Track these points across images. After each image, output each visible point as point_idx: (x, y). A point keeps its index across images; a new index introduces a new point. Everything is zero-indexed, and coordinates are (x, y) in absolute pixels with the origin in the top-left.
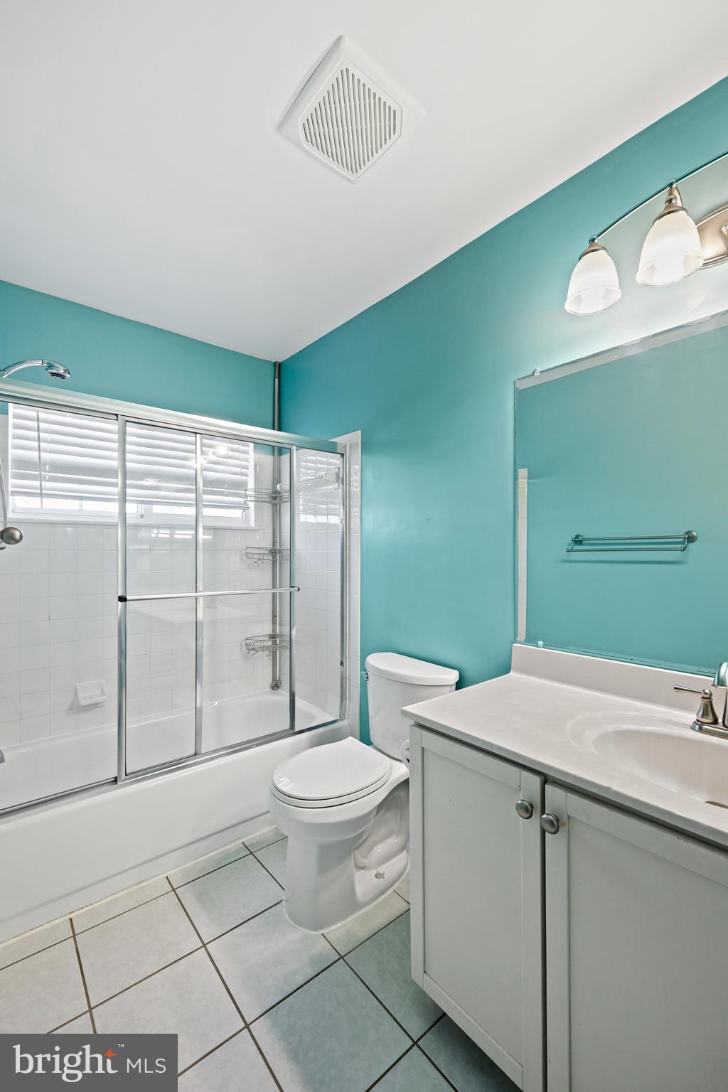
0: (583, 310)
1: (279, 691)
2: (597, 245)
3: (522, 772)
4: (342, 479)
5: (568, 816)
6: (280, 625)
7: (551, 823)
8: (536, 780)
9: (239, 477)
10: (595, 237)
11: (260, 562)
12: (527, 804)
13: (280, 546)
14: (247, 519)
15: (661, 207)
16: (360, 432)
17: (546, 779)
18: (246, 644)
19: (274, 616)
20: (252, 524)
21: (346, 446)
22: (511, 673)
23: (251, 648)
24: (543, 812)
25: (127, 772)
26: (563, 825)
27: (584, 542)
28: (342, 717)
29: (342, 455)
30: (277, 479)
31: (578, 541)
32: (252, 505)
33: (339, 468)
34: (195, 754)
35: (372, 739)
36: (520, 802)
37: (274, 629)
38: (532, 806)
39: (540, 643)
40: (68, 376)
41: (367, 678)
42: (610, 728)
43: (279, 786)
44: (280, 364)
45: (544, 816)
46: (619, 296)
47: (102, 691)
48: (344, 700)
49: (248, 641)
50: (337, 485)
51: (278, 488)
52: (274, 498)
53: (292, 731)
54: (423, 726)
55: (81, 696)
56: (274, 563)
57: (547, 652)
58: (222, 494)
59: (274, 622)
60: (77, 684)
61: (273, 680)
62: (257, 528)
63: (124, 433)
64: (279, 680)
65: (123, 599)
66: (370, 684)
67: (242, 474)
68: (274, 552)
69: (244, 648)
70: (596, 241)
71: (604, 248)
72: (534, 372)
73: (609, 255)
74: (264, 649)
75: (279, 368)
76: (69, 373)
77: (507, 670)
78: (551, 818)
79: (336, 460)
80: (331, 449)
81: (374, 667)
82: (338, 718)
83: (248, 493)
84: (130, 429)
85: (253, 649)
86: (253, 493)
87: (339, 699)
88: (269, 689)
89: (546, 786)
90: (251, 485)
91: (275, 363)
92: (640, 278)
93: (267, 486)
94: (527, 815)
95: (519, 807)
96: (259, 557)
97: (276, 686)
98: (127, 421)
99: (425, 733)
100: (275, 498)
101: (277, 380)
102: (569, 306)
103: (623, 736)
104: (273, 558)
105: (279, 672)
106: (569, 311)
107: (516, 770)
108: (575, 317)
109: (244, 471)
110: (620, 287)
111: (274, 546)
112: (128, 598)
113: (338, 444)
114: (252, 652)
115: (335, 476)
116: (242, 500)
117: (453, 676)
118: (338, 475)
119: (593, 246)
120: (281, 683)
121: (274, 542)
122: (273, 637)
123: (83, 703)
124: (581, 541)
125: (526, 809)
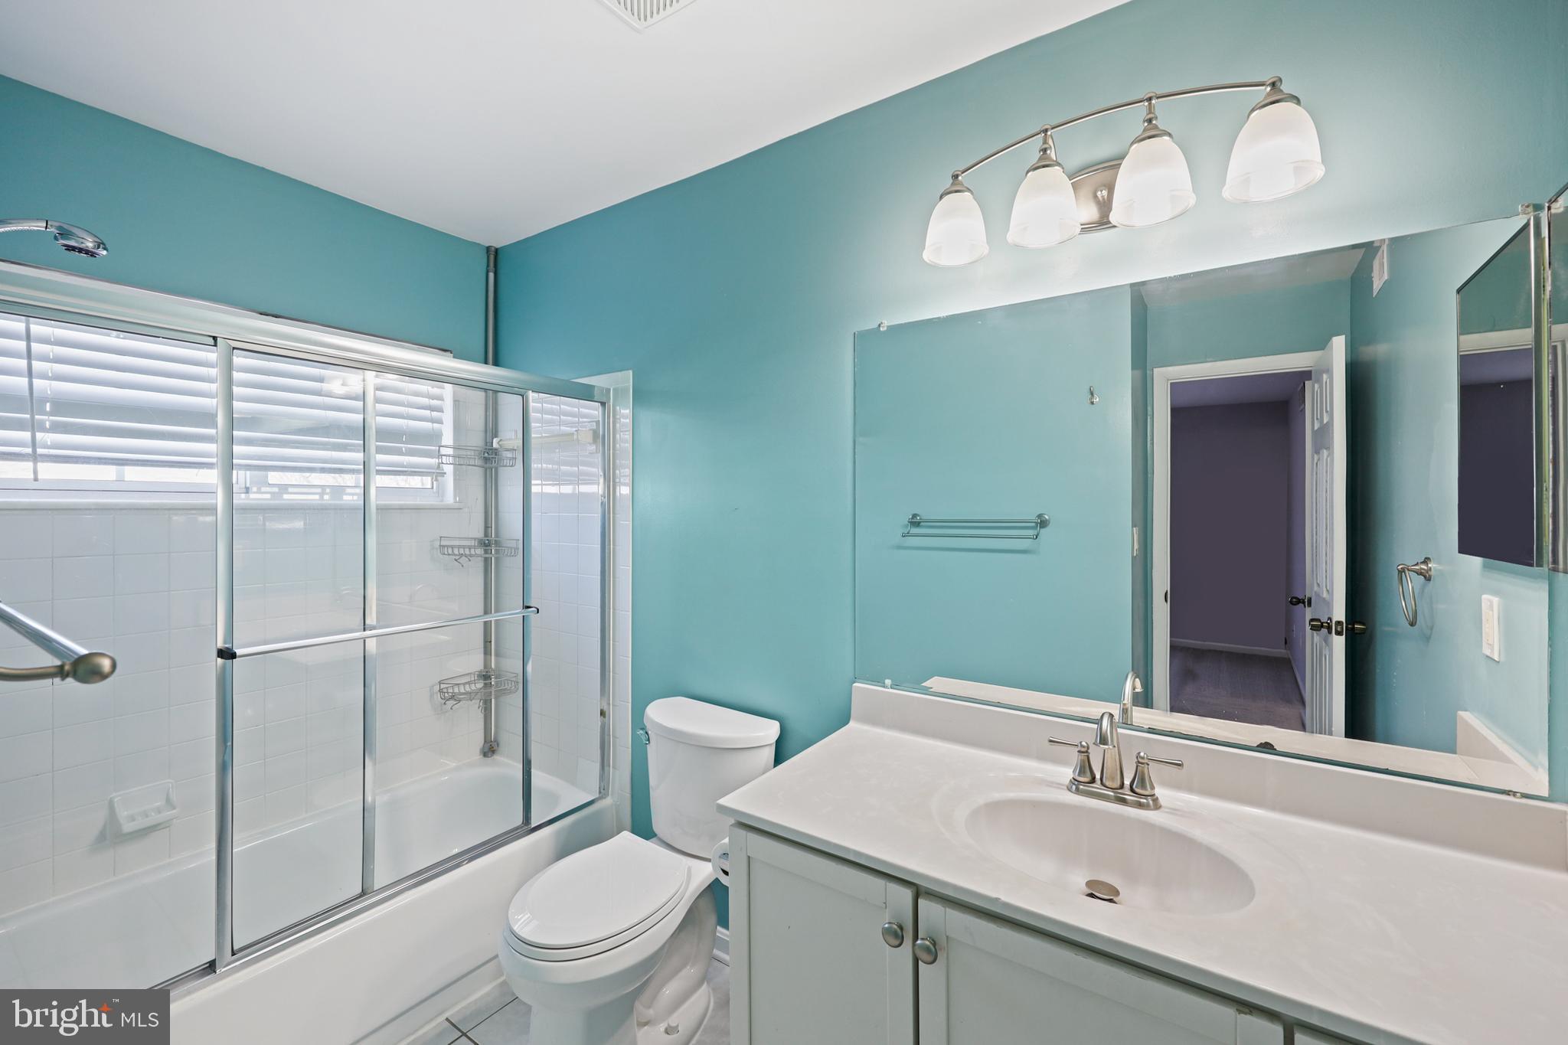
0: (944, 261)
1: (496, 757)
2: (961, 184)
3: (888, 884)
4: (602, 437)
5: (947, 937)
6: (497, 655)
7: (927, 950)
8: (907, 894)
9: (428, 425)
10: (960, 173)
11: (463, 560)
12: (896, 927)
13: (497, 535)
14: (441, 492)
15: (1035, 157)
16: (631, 372)
17: (919, 891)
18: (441, 691)
19: (487, 642)
20: (450, 498)
21: (608, 390)
22: (852, 724)
23: (448, 695)
24: (916, 937)
25: (235, 948)
26: (941, 949)
27: (922, 524)
28: (603, 792)
29: (603, 404)
30: (492, 429)
31: (915, 522)
32: (449, 469)
33: (598, 422)
34: (363, 893)
35: (655, 830)
36: (887, 926)
37: (486, 664)
38: (901, 928)
39: (888, 682)
40: (105, 253)
41: (649, 740)
42: (981, 801)
43: (516, 928)
44: (497, 250)
45: (919, 942)
46: (986, 251)
47: (168, 800)
48: (606, 768)
49: (443, 686)
50: (594, 447)
51: (495, 445)
52: (486, 460)
53: (527, 827)
54: (749, 826)
55: (122, 814)
56: (487, 562)
57: (896, 694)
58: (399, 452)
59: (487, 652)
60: (114, 794)
61: (485, 741)
62: (457, 506)
63: (229, 367)
64: (496, 741)
65: (227, 654)
66: (651, 750)
67: (433, 421)
68: (489, 544)
69: (438, 697)
70: (960, 178)
71: (969, 190)
72: (879, 325)
73: (974, 198)
74: (470, 696)
75: (494, 256)
76: (105, 249)
77: (845, 721)
78: (927, 943)
79: (591, 410)
80: (586, 394)
81: (657, 724)
82: (597, 796)
83: (444, 451)
84: (239, 360)
85: (452, 697)
86: (450, 451)
87: (598, 766)
88: (477, 756)
89: (919, 900)
90: (448, 438)
91: (488, 249)
92: (1011, 237)
93: (476, 440)
94: (897, 943)
95: (887, 932)
96: (462, 551)
97: (490, 749)
98: (234, 348)
99: (753, 837)
100: (490, 459)
101: (491, 275)
102: (927, 256)
103: (995, 809)
104: (486, 552)
105: (496, 726)
106: (926, 260)
107: (880, 882)
108: (934, 267)
109: (435, 414)
110: (988, 243)
111: (486, 535)
112: (239, 652)
113: (596, 389)
114: (451, 703)
115: (591, 434)
116: (434, 461)
117: (771, 730)
118: (595, 433)
119: (956, 186)
120: (498, 745)
121: (487, 527)
122: (485, 676)
123: (128, 827)
124: (919, 523)
125: (895, 935)
